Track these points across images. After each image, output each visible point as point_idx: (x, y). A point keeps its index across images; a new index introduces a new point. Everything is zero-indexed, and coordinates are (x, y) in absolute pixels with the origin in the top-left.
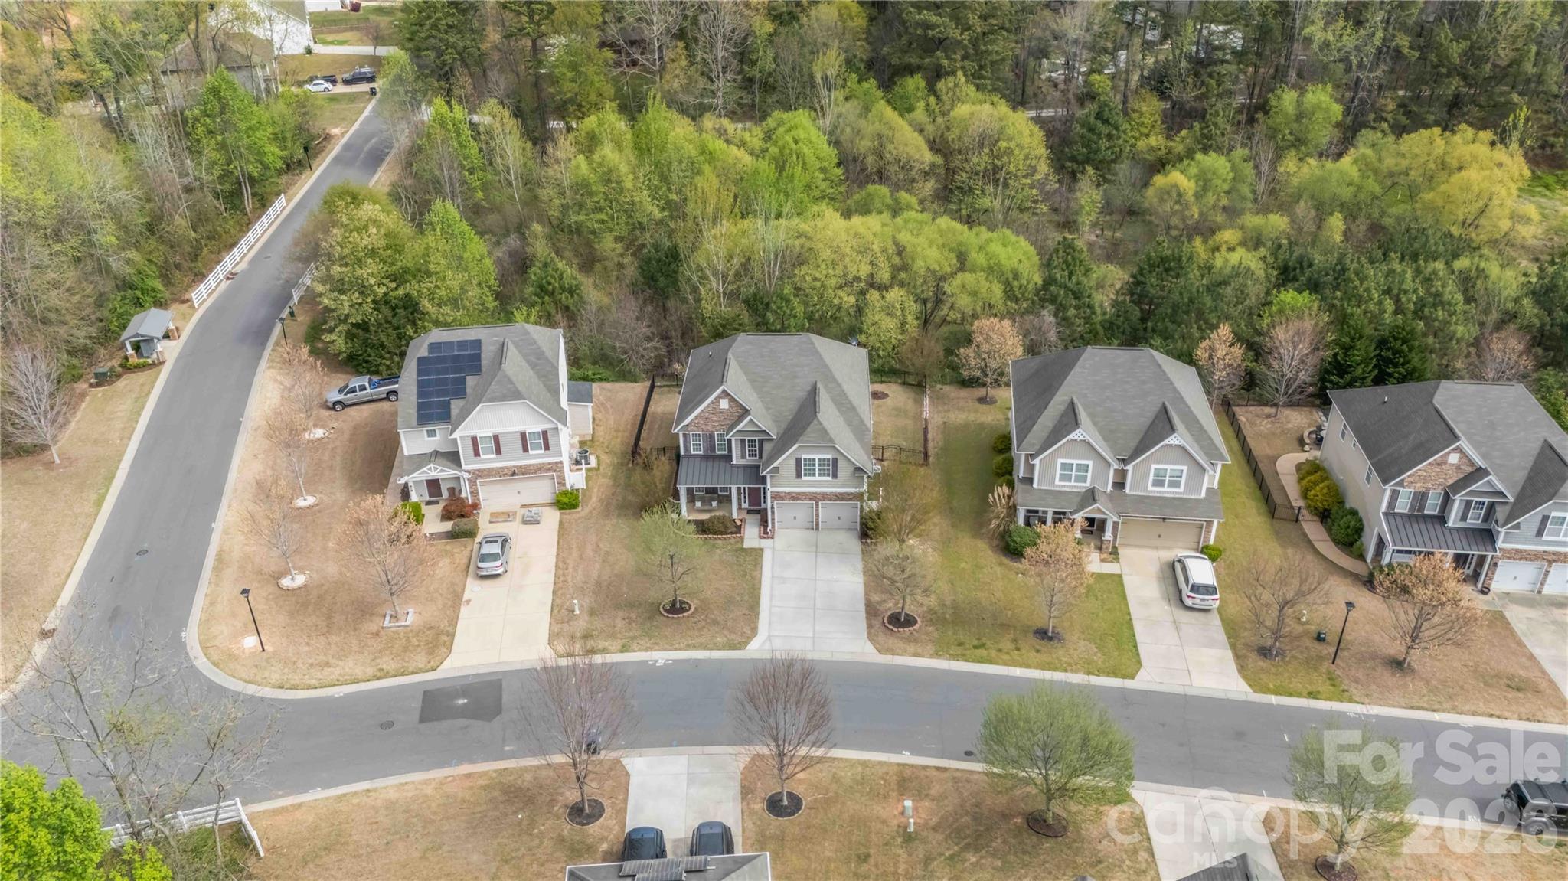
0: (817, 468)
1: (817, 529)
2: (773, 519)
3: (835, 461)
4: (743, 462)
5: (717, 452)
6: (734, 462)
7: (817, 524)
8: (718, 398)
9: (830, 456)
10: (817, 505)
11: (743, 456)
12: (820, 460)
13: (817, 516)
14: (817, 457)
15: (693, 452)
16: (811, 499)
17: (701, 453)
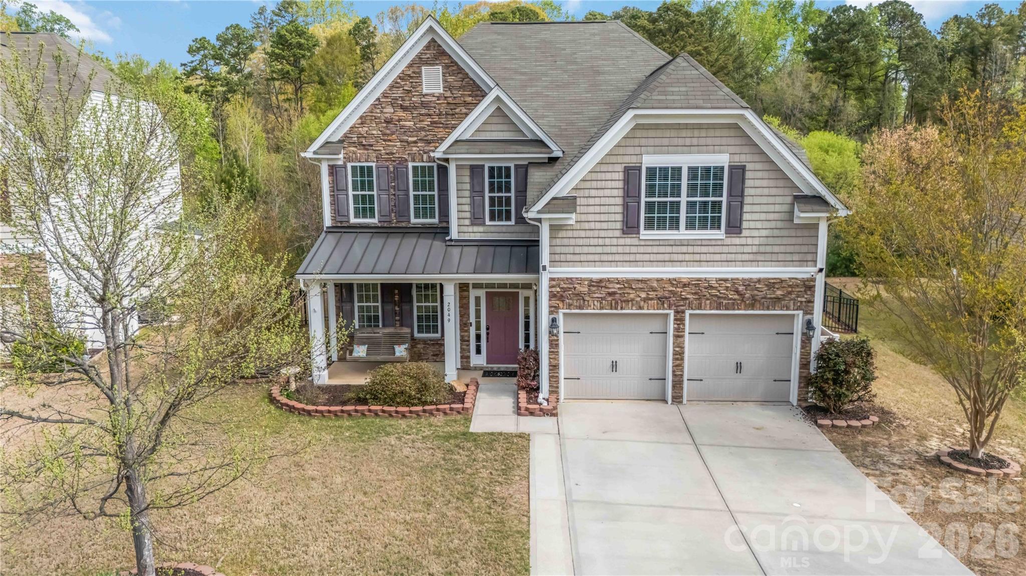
0: (684, 199)
1: (677, 399)
2: (554, 367)
3: (738, 172)
4: (476, 233)
5: (413, 220)
6: (454, 234)
7: (678, 384)
8: (419, 61)
9: (722, 160)
10: (680, 321)
11: (476, 220)
12: (693, 171)
13: (679, 356)
14: (685, 160)
15: (353, 220)
16: (661, 300)
17: (374, 221)
